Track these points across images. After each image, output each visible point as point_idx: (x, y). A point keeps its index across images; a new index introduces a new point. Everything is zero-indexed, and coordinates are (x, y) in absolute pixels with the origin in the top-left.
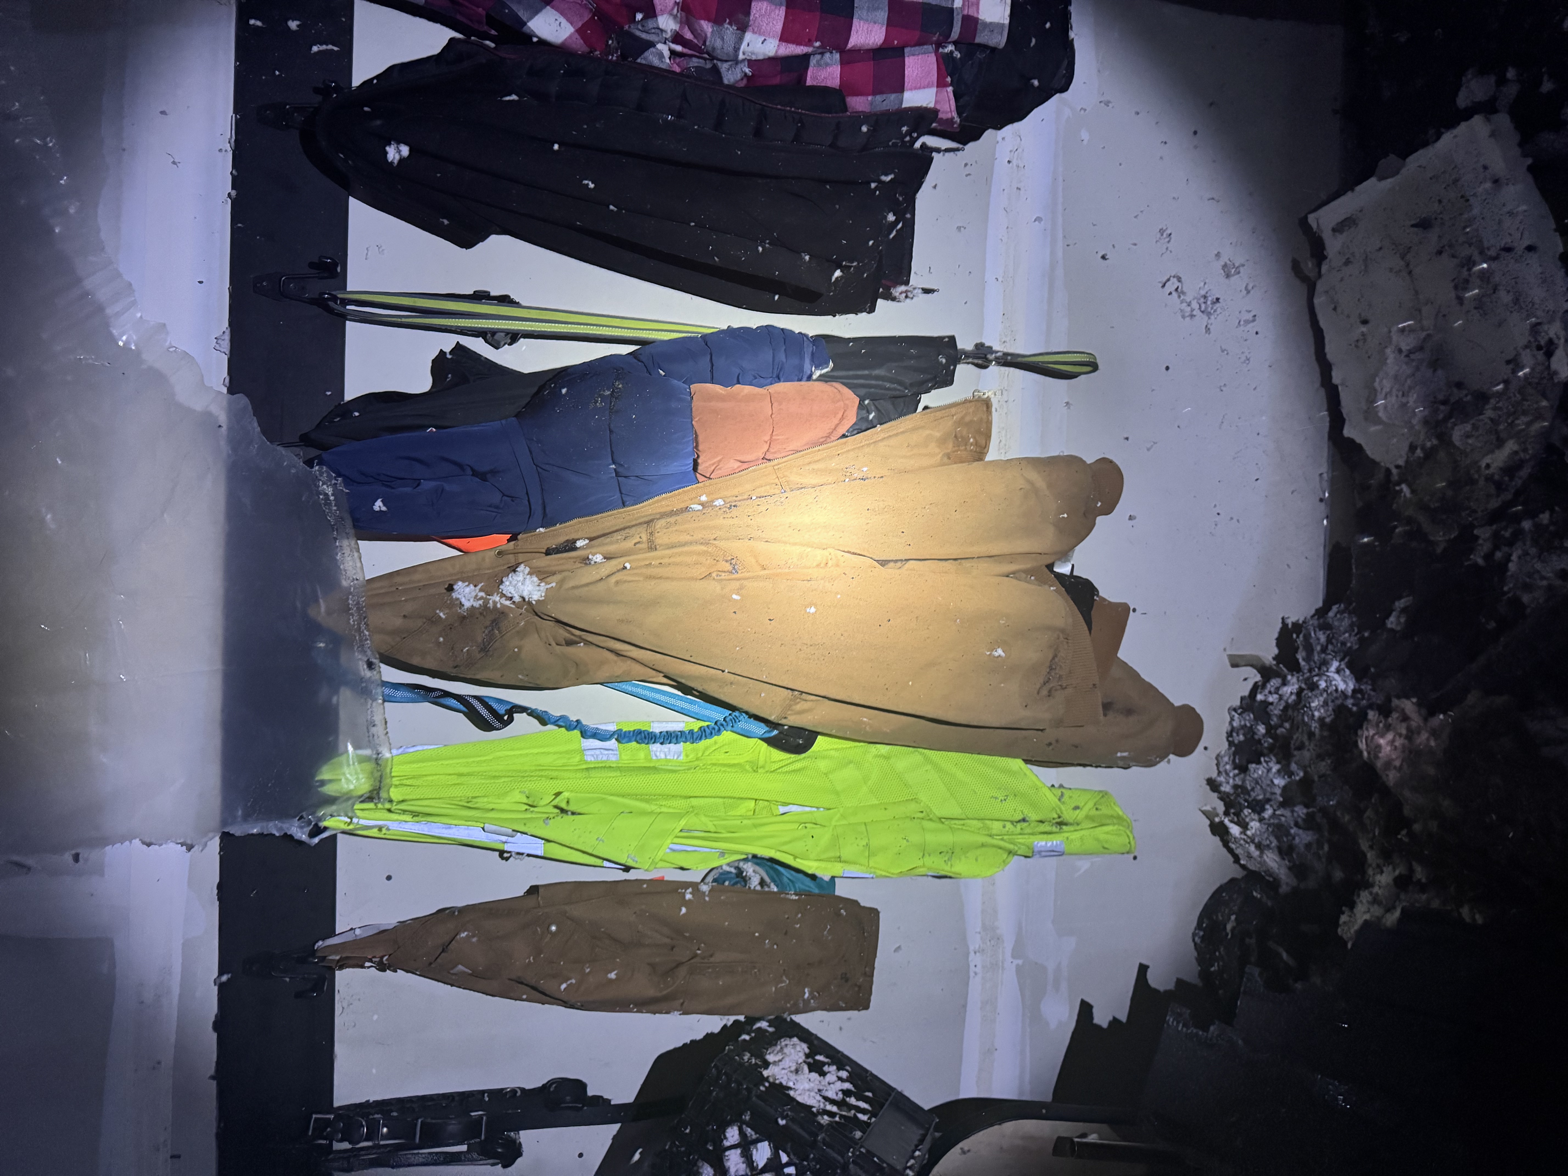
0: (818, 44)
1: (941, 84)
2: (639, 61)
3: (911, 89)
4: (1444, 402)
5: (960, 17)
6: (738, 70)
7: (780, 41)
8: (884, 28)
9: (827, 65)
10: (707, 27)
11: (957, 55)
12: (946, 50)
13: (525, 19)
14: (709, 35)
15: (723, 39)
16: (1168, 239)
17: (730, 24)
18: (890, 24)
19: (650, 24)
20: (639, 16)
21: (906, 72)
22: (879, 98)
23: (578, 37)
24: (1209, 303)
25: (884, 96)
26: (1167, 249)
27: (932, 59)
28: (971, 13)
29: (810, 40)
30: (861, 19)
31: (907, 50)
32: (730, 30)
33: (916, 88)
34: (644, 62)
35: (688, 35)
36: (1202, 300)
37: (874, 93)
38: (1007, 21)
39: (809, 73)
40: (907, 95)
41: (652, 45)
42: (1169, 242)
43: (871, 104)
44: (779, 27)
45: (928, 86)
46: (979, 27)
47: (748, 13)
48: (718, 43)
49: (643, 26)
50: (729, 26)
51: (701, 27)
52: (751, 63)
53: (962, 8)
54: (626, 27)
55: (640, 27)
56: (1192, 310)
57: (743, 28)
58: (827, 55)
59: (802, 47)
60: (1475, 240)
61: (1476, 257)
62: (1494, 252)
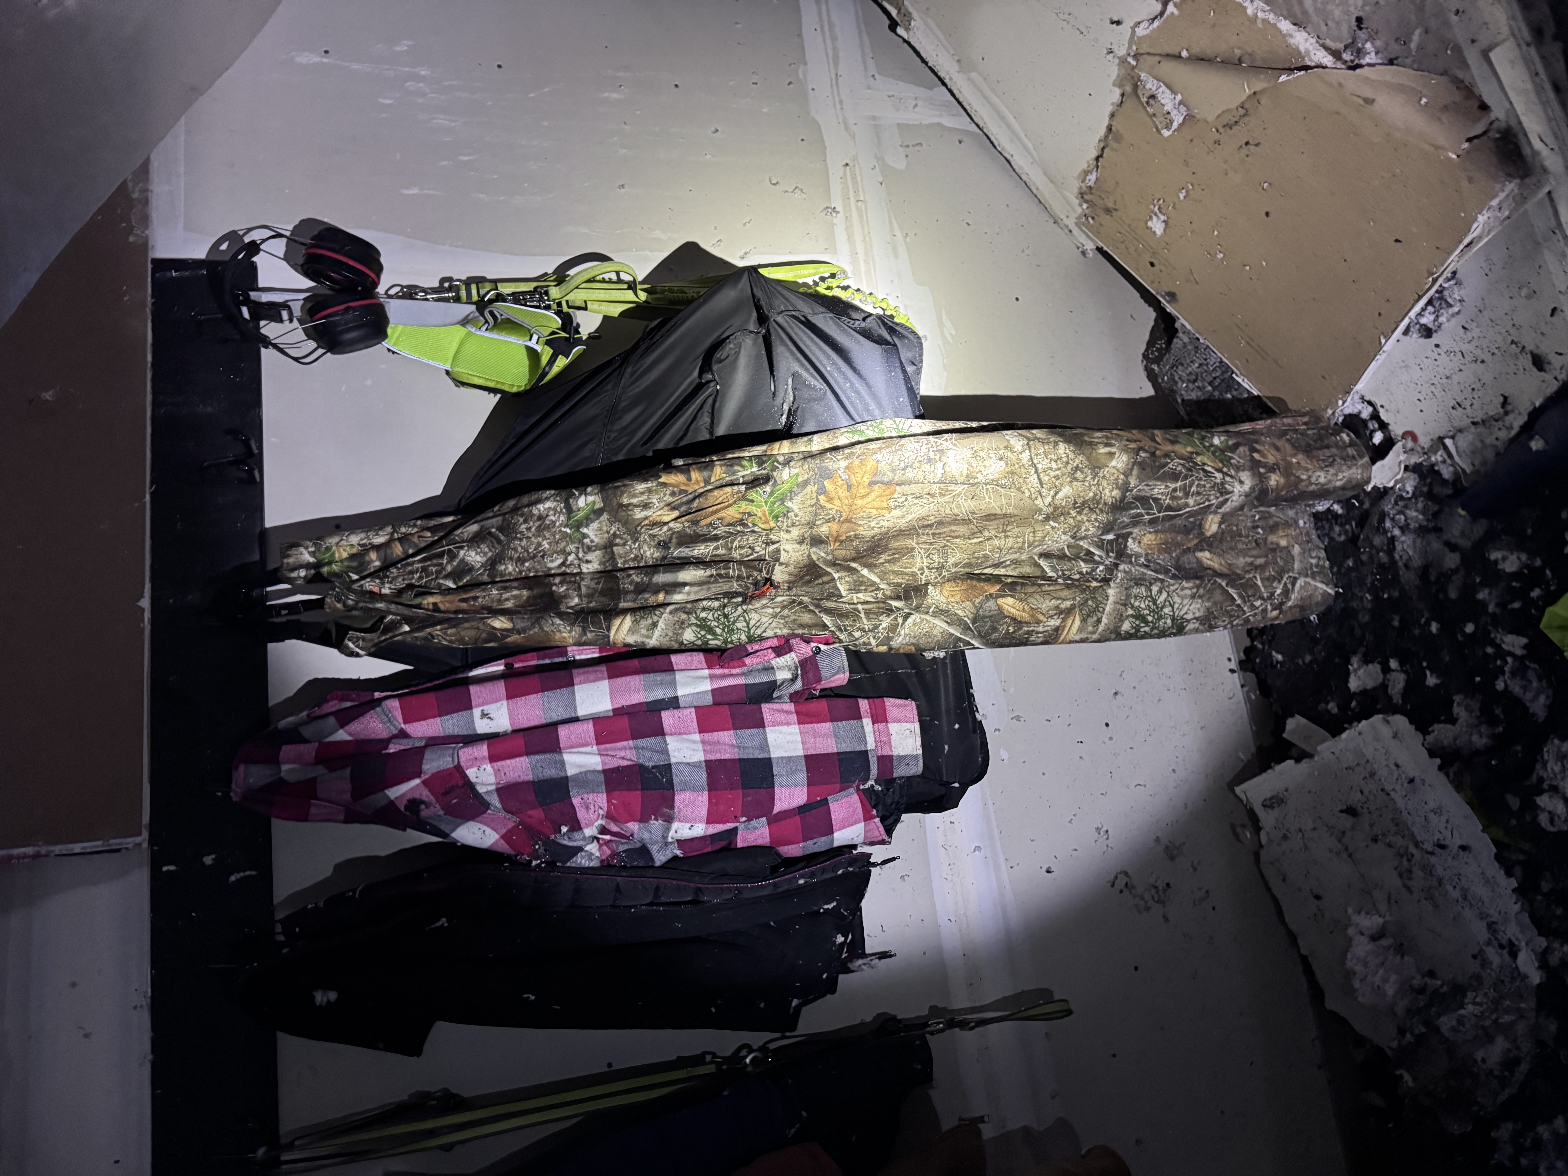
0: (744, 819)
1: (867, 818)
2: (568, 864)
3: (840, 829)
4: (1421, 990)
5: (875, 758)
6: (668, 852)
7: (707, 823)
8: (805, 789)
9: (755, 828)
10: (633, 827)
11: (878, 788)
12: (867, 786)
13: (447, 832)
14: (636, 832)
15: (650, 832)
16: (1106, 837)
17: (656, 819)
18: (810, 784)
19: (576, 835)
20: (564, 829)
21: (833, 817)
22: (810, 842)
23: (503, 842)
24: (1160, 892)
25: (815, 840)
26: (1107, 846)
27: (856, 798)
28: (885, 753)
29: (736, 817)
30: (782, 786)
31: (829, 798)
32: (656, 825)
33: (844, 827)
34: (573, 865)
35: (614, 828)
36: (1153, 891)
37: (804, 840)
38: (920, 752)
39: (739, 837)
40: (836, 835)
41: (580, 849)
42: (1107, 839)
43: (804, 847)
44: (704, 812)
45: (856, 822)
46: (895, 763)
47: (672, 807)
48: (646, 836)
49: (569, 838)
50: (655, 822)
51: (627, 827)
52: (681, 843)
53: (876, 750)
54: (552, 837)
55: (566, 838)
56: (1146, 902)
57: (669, 820)
58: (754, 822)
59: (729, 824)
60: (1406, 832)
61: (1412, 849)
62: (1428, 847)
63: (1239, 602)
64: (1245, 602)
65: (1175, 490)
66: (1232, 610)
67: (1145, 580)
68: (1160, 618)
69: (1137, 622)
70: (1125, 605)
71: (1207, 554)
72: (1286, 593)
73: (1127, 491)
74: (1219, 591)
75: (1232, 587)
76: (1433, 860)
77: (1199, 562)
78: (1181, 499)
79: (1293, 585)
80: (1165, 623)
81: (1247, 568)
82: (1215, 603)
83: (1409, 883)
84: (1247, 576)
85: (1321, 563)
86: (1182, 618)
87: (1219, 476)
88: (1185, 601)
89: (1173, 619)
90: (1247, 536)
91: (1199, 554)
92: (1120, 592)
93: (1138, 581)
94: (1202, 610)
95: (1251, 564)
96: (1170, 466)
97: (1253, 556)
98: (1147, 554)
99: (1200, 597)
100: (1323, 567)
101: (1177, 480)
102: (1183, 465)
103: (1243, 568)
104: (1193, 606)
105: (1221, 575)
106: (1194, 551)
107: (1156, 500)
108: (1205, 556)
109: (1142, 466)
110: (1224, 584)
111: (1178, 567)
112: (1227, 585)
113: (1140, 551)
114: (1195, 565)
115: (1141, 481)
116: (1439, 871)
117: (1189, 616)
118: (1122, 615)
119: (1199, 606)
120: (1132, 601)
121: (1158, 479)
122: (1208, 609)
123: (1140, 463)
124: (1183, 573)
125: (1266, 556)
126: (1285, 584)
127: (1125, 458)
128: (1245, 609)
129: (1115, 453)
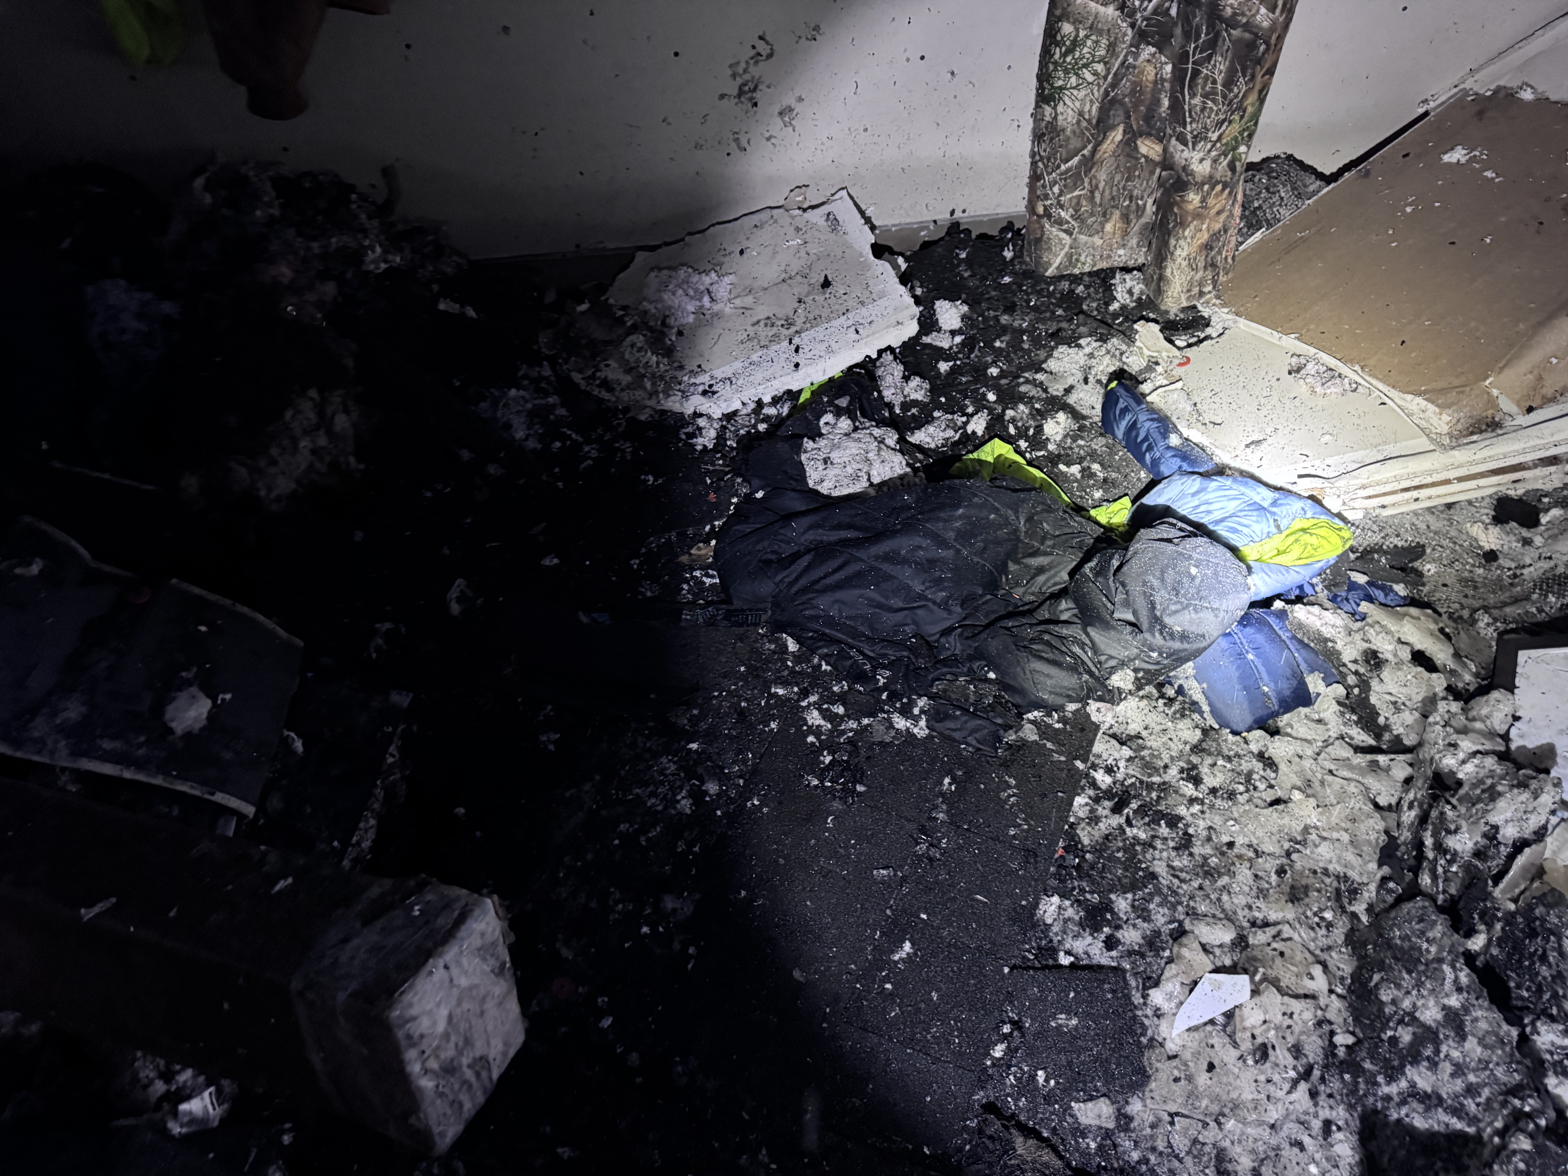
4: (665, 325)
24: (750, 94)
36: (751, 85)
56: (740, 76)
60: (809, 325)
61: (793, 329)
62: (796, 341)
63: (1063, 167)
64: (1061, 174)
65: (1214, 82)
66: (1055, 159)
67: (1111, 57)
68: (1066, 72)
69: (1068, 43)
70: (1091, 28)
71: (1119, 137)
72: (1060, 222)
73: (1227, 25)
74: (1079, 145)
75: (1080, 161)
76: (786, 343)
77: (1113, 127)
78: (1203, 89)
79: (1065, 231)
80: (1059, 78)
81: (1094, 182)
82: (1069, 138)
83: (762, 324)
84: (1087, 180)
85: (1079, 265)
86: (1060, 98)
87: (1214, 136)
88: (1078, 104)
89: (1061, 88)
90: (1124, 189)
91: (1121, 128)
92: (1107, 21)
93: (1112, 47)
94: (1064, 123)
95: (1097, 187)
96: (1241, 79)
97: (1104, 191)
98: (1134, 67)
99: (1079, 122)
100: (1075, 267)
101: (1224, 85)
102: (1236, 96)
103: (1095, 177)
104: (1070, 112)
105: (1094, 151)
106: (1125, 123)
107: (1209, 57)
108: (1117, 135)
109: (1252, 46)
110: (1085, 152)
111: (1113, 101)
112: (1083, 155)
113: (1141, 59)
114: (1111, 122)
115: (1236, 42)
116: (775, 347)
117: (1060, 108)
118: (1080, 22)
119: (1069, 120)
120: (1094, 38)
121: (1232, 62)
122: (1063, 130)
123: (1255, 41)
124: (1108, 104)
125: (1101, 205)
126: (1068, 222)
127: (1266, 24)
128: (1054, 175)
129: (1274, 13)
